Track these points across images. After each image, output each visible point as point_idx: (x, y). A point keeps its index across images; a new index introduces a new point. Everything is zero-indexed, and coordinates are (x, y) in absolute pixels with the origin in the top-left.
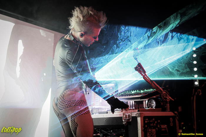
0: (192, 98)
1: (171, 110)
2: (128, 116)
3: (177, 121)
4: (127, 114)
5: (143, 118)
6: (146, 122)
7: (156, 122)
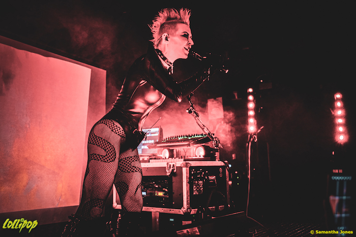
0: (247, 144)
1: (221, 159)
2: (172, 166)
3: (227, 171)
4: (172, 164)
5: (188, 168)
6: (192, 173)
7: (203, 173)
